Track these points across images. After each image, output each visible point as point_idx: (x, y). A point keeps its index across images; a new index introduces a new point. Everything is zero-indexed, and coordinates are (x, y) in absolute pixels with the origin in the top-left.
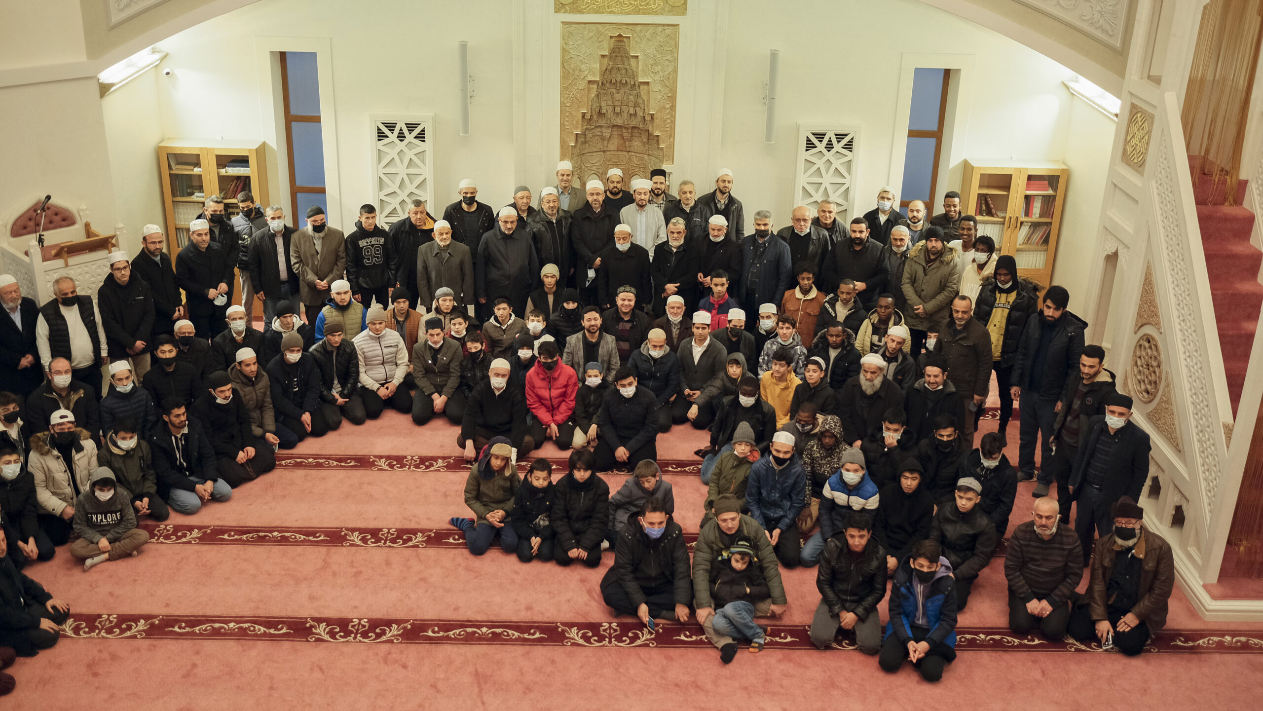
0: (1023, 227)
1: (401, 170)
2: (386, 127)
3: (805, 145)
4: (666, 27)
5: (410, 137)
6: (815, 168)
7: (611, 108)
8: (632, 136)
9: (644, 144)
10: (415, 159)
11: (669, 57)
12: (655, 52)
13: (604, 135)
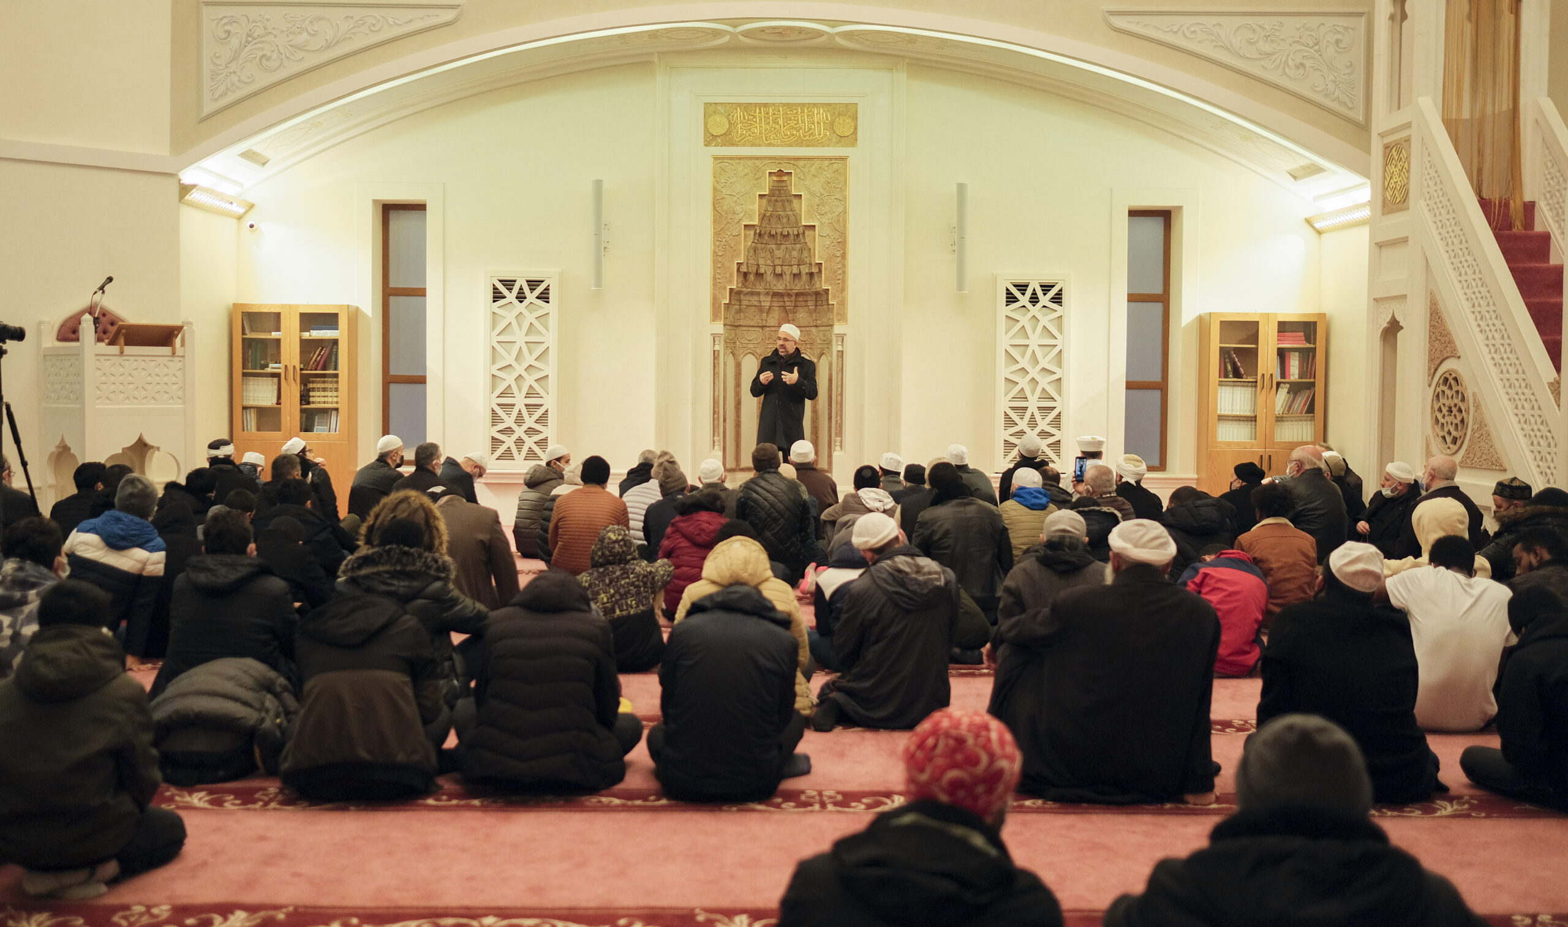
0: (1280, 389)
1: (519, 337)
2: (504, 285)
3: (1005, 300)
4: (833, 161)
5: (531, 297)
6: (1018, 326)
7: (771, 269)
8: (796, 306)
9: (810, 312)
10: (536, 323)
11: (838, 196)
12: (822, 191)
13: (763, 304)
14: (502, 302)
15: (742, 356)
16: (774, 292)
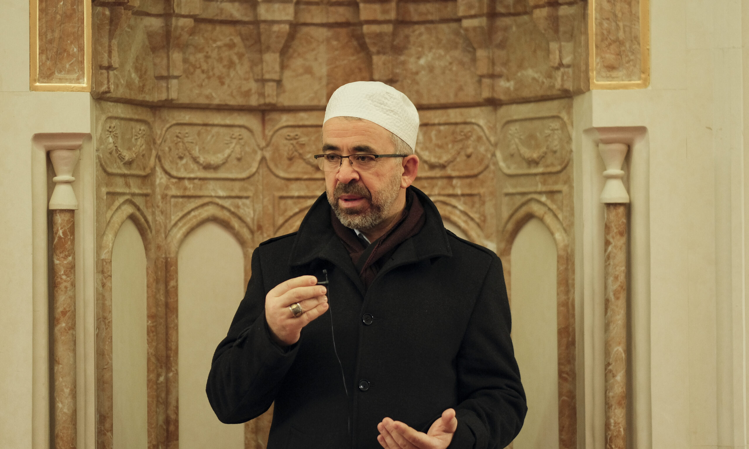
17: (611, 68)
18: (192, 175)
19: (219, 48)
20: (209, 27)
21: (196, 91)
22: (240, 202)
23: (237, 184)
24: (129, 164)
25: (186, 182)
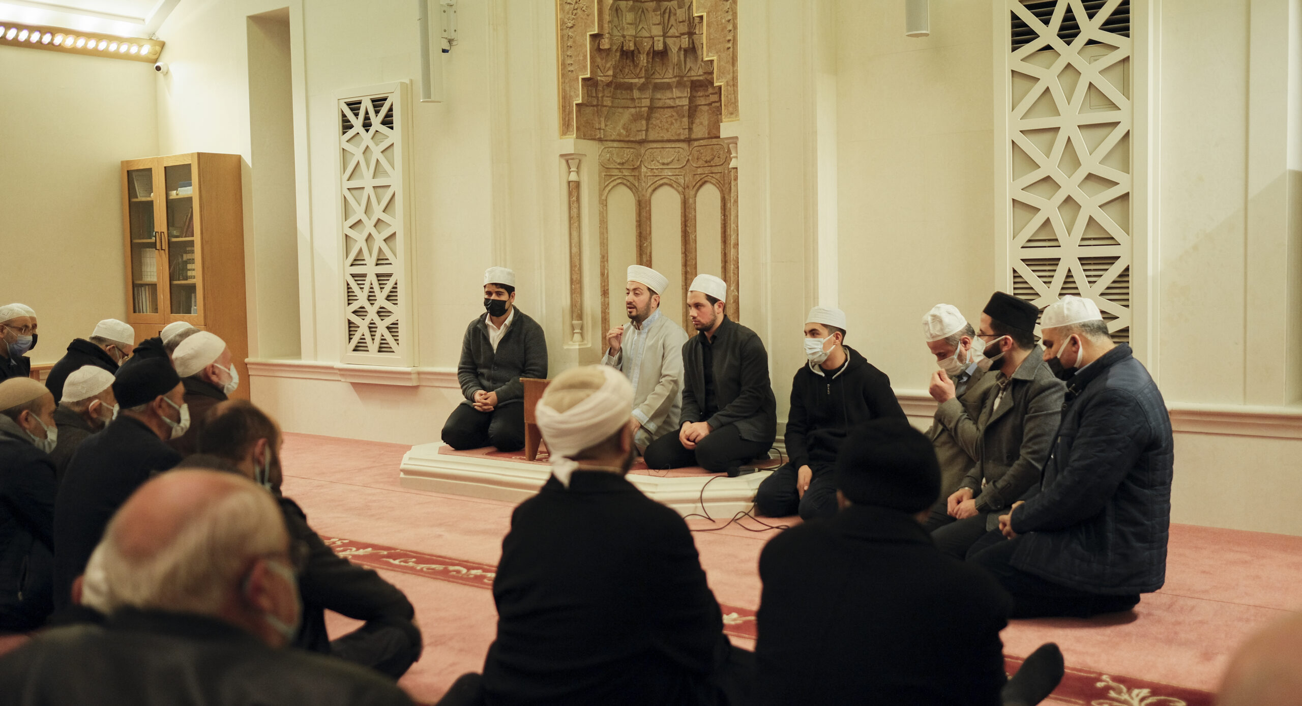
1: (367, 180)
2: (350, 109)
3: (1009, 37)
5: (376, 122)
6: (1038, 89)
10: (382, 159)
14: (351, 133)
15: (650, 190)
16: (692, 82)
17: (732, 114)
18: (657, 168)
19: (667, 117)
20: (662, 110)
21: (657, 135)
22: (678, 177)
23: (678, 170)
24: (623, 164)
25: (655, 170)
